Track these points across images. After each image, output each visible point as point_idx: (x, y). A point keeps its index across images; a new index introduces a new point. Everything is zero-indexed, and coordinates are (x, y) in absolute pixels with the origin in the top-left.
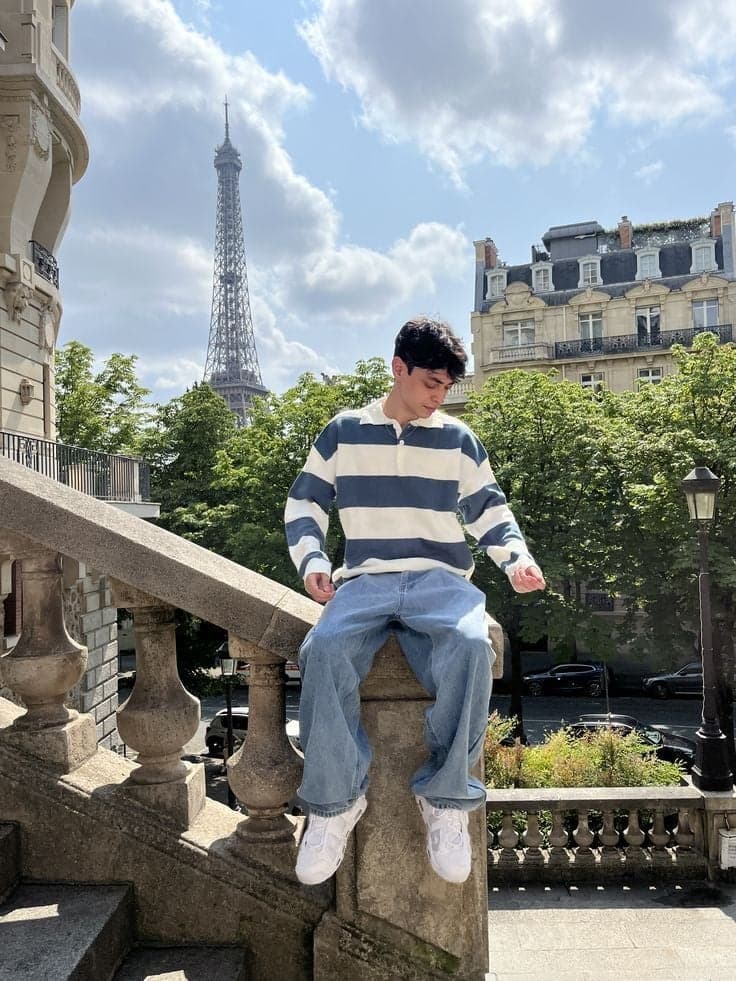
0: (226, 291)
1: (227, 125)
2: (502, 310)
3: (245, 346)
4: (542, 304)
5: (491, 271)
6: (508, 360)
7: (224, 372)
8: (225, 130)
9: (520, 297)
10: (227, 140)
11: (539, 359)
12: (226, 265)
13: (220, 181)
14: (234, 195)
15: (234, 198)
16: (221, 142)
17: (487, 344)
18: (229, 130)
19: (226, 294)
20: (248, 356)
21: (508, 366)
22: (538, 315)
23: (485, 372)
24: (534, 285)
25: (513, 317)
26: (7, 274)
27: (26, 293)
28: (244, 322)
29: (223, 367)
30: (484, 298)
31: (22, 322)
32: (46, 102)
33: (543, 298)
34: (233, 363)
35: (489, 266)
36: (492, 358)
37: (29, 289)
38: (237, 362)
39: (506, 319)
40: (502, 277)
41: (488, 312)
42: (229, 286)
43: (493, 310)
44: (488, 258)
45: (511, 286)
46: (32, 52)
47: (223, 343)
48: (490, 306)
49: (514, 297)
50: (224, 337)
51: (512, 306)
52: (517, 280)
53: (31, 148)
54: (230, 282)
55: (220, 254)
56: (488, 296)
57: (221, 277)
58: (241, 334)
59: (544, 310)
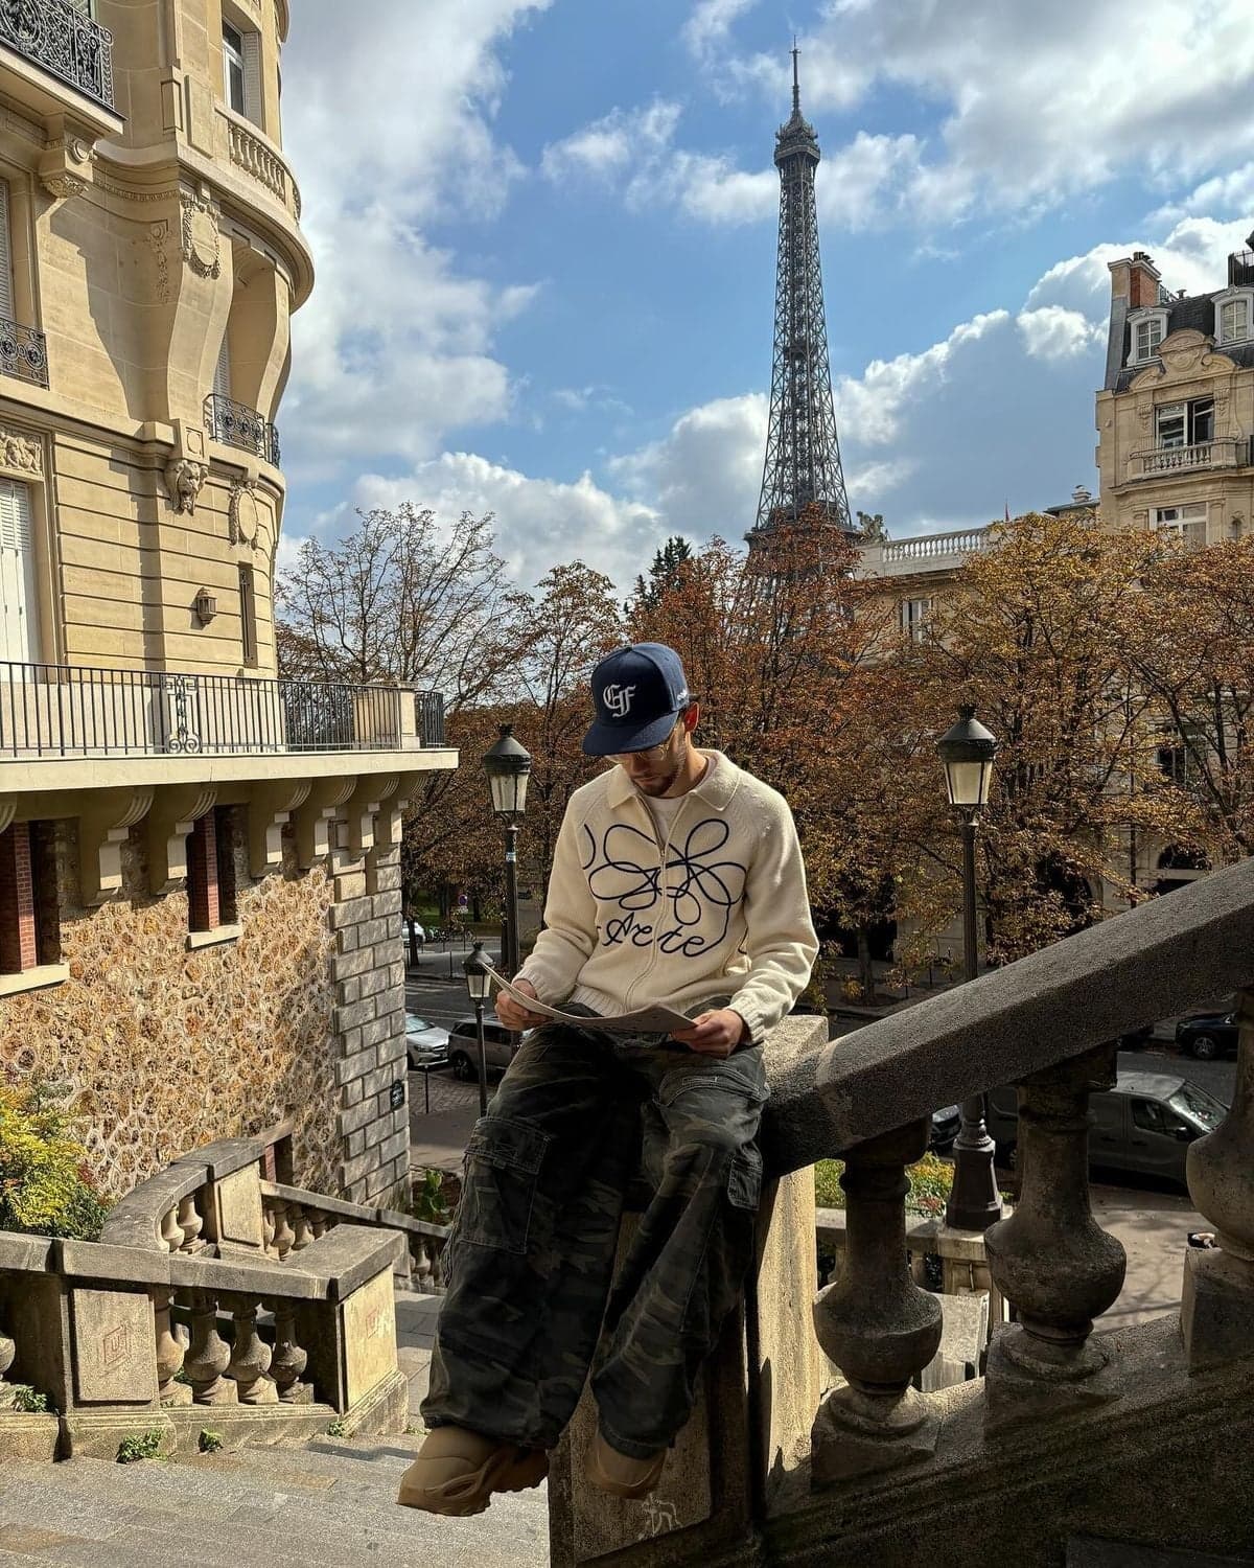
0: (794, 373)
1: (796, 87)
2: (1153, 384)
3: (822, 461)
4: (1229, 365)
5: (1138, 314)
6: (1160, 472)
7: (789, 507)
8: (792, 96)
9: (1189, 356)
10: (796, 114)
11: (1218, 468)
12: (793, 329)
13: (783, 188)
14: (807, 207)
15: (806, 213)
16: (786, 120)
17: (1125, 447)
18: (800, 96)
19: (793, 378)
20: (828, 478)
21: (1160, 484)
22: (1219, 389)
23: (1119, 497)
24: (1218, 334)
25: (1173, 395)
26: (164, 449)
27: (196, 470)
28: (822, 421)
29: (788, 498)
30: (1124, 364)
31: (196, 510)
32: (206, 193)
33: (1233, 355)
34: (804, 490)
35: (1136, 305)
36: (1132, 473)
37: (200, 465)
38: (811, 488)
39: (1158, 400)
40: (1158, 322)
41: (1127, 390)
42: (797, 364)
43: (1136, 385)
44: (1135, 290)
45: (1173, 337)
46: (178, 124)
47: (789, 459)
48: (1131, 378)
49: (1176, 359)
50: (789, 449)
51: (1172, 376)
52: (1188, 326)
53: (186, 265)
54: (800, 356)
55: (784, 311)
56: (1132, 360)
57: (786, 351)
58: (817, 441)
59: (1233, 377)
